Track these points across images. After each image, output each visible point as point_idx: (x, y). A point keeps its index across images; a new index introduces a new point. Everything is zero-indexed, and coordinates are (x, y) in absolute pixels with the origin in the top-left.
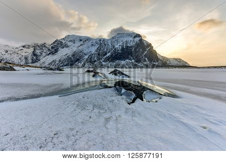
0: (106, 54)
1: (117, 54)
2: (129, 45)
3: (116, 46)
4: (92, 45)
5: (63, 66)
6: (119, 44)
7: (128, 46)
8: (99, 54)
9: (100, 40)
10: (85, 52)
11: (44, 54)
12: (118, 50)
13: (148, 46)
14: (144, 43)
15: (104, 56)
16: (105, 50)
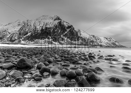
0: (27, 33)
1: (37, 34)
2: (48, 26)
3: (38, 27)
4: (19, 25)
6: (40, 25)
7: (47, 28)
8: (20, 34)
9: (28, 21)
10: (10, 31)
12: (38, 31)
13: (69, 27)
14: (63, 25)
15: (24, 36)
16: (27, 30)
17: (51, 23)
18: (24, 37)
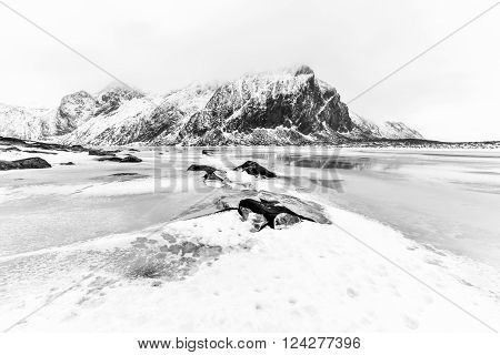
0: (230, 113)
1: (257, 113)
2: (284, 92)
3: (255, 95)
4: (199, 92)
5: (130, 142)
6: (260, 90)
7: (281, 95)
8: (214, 114)
10: (183, 109)
11: (86, 114)
12: (259, 104)
13: (329, 94)
14: (318, 88)
15: (226, 118)
16: (229, 103)
17: (291, 84)
18: (227, 121)
